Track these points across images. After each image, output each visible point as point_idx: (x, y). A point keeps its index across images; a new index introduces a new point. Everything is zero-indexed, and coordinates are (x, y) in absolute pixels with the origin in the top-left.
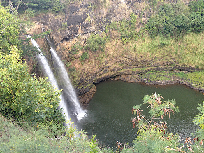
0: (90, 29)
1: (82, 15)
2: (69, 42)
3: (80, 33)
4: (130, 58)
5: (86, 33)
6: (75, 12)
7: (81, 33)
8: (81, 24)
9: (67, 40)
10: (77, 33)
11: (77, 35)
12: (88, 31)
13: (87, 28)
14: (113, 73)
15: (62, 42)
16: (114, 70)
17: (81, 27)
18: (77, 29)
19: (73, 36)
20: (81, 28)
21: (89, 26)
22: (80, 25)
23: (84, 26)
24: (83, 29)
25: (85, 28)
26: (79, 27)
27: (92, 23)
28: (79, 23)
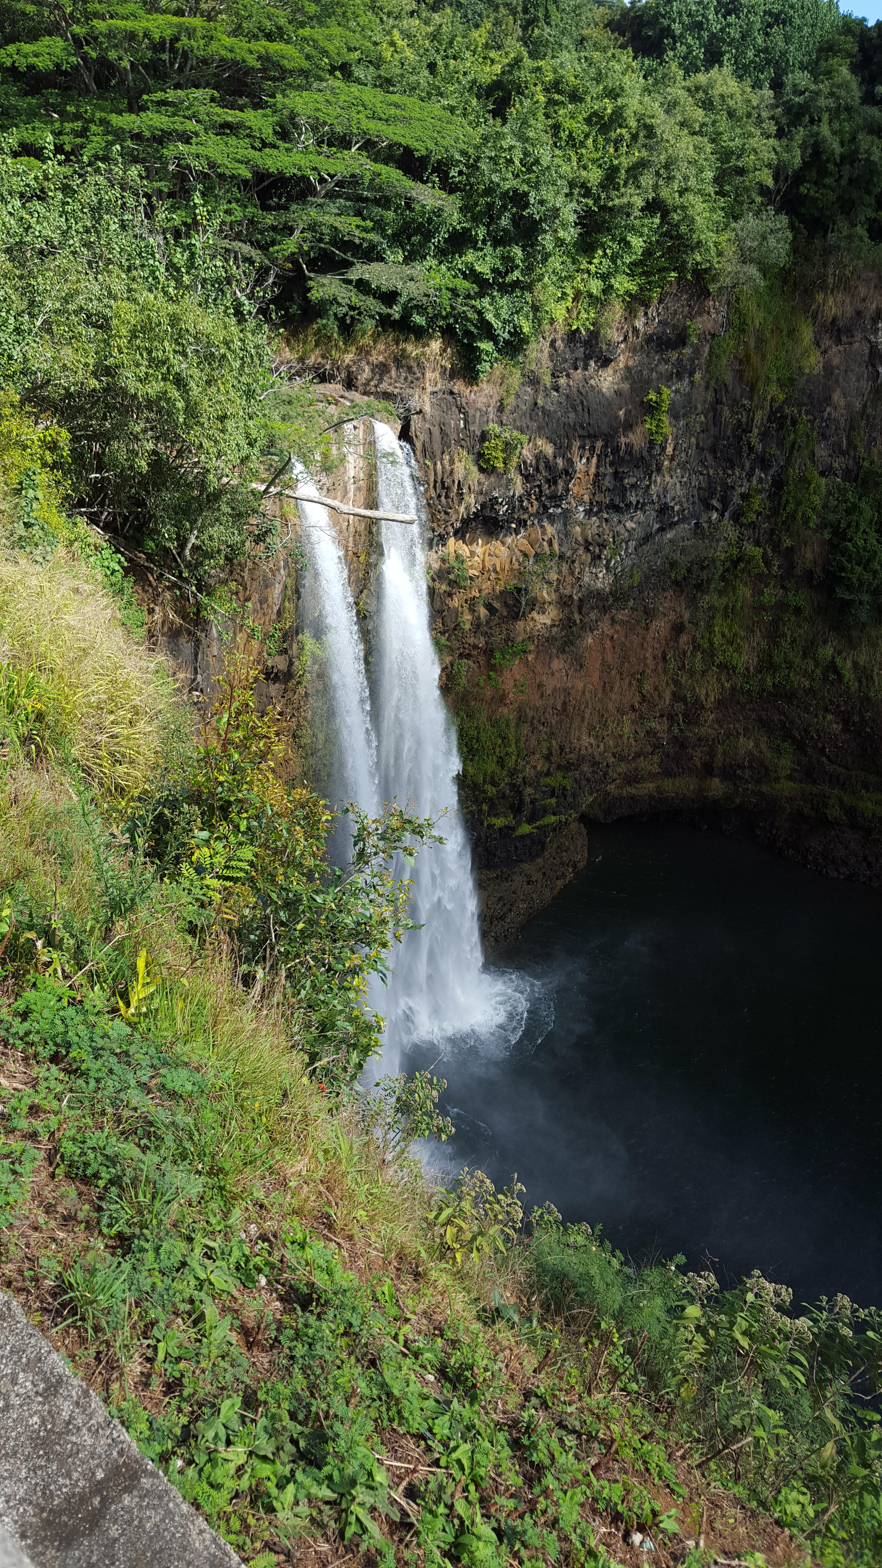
0: (648, 487)
1: (618, 393)
2: (503, 543)
3: (581, 502)
4: (856, 718)
5: (617, 509)
6: (585, 368)
7: (586, 498)
8: (599, 444)
9: (493, 525)
10: (561, 498)
11: (559, 511)
12: (633, 499)
13: (633, 480)
14: (717, 787)
15: (461, 531)
16: (729, 773)
17: (594, 460)
18: (568, 473)
19: (532, 510)
20: (593, 470)
21: (647, 466)
22: (593, 449)
23: (612, 464)
24: (608, 477)
25: (618, 476)
26: (584, 460)
27: (669, 450)
28: (589, 436)
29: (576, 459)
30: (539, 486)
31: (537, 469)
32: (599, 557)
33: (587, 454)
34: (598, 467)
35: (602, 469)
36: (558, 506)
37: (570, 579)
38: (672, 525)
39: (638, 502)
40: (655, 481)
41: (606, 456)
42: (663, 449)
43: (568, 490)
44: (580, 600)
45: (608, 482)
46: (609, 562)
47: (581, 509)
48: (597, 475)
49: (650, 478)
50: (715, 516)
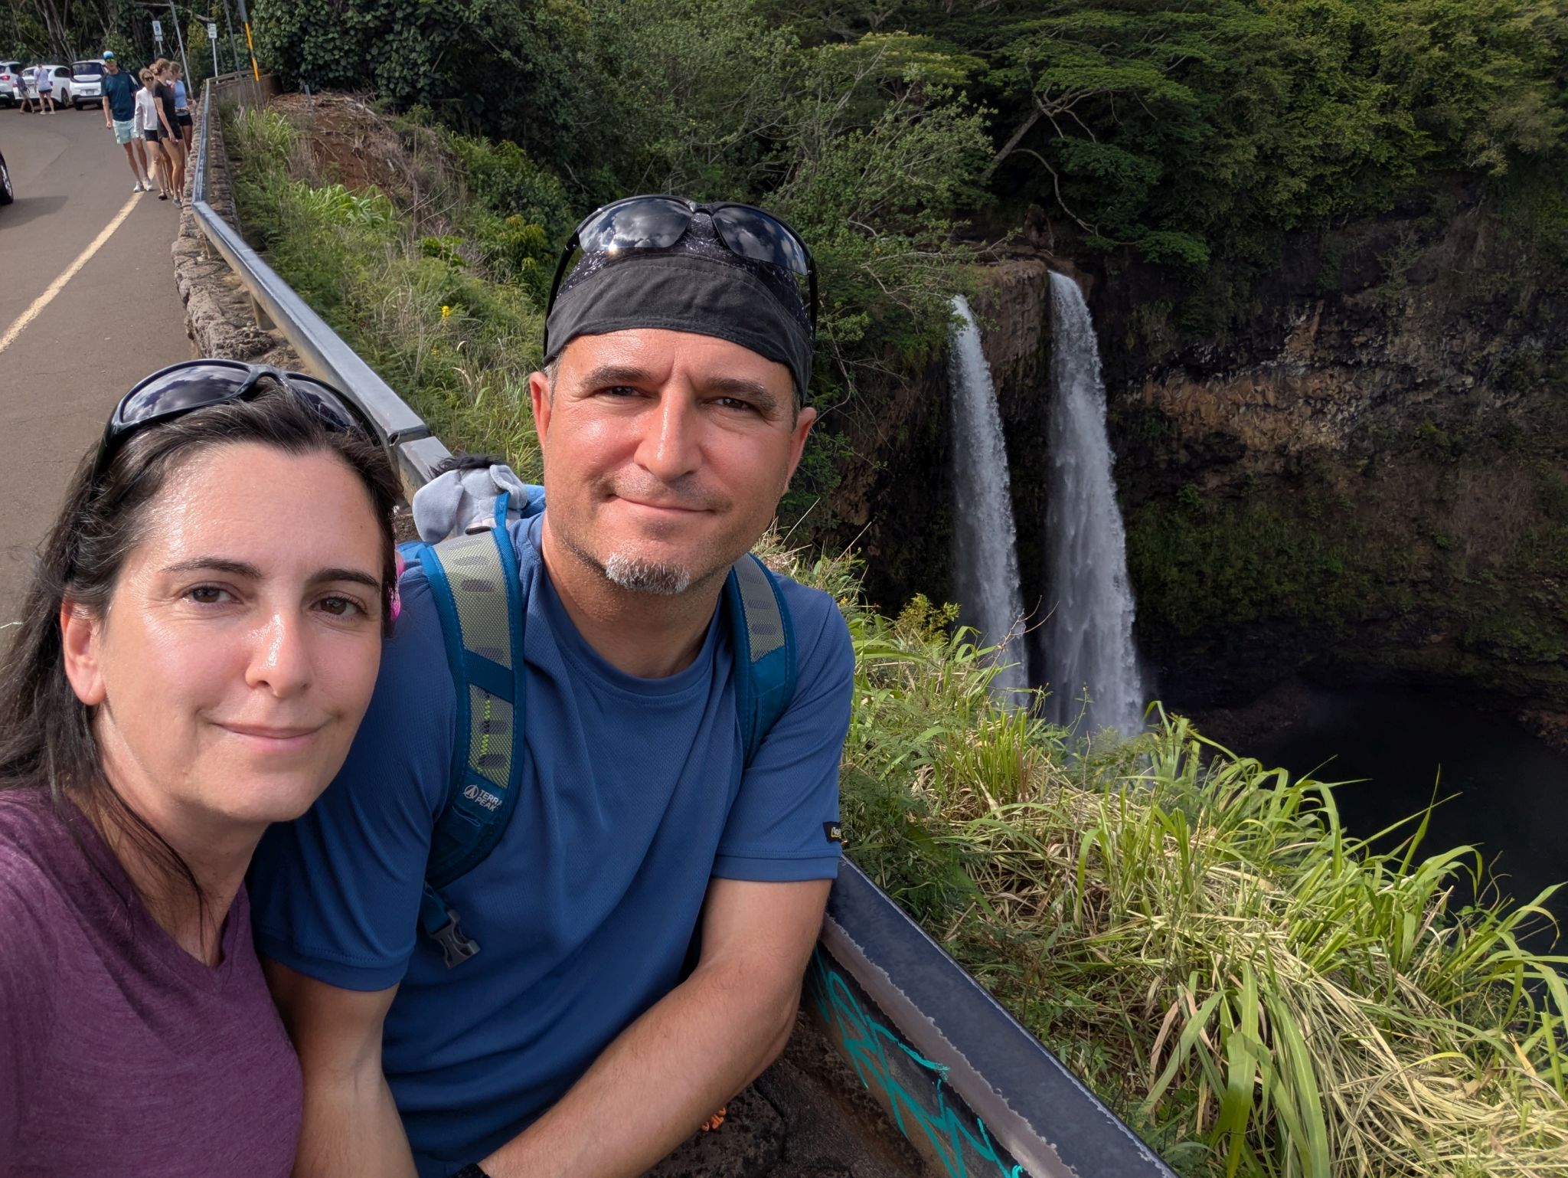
0: (1382, 347)
2: (1210, 391)
3: (1301, 357)
5: (1344, 365)
7: (1307, 353)
8: (1321, 304)
9: (1199, 374)
10: (1275, 352)
11: (1273, 364)
12: (1364, 358)
13: (1362, 339)
15: (1159, 376)
17: (1316, 319)
18: (1282, 331)
19: (1244, 361)
20: (1314, 328)
21: (1382, 326)
22: (1313, 308)
23: (1339, 323)
24: (1333, 336)
25: (1344, 335)
26: (1303, 318)
27: (1409, 312)
28: (1309, 296)
29: (1292, 316)
30: (1250, 340)
31: (1248, 324)
32: (1321, 411)
33: (1307, 312)
34: (1320, 324)
35: (1326, 328)
36: (1274, 359)
37: (1286, 430)
38: (1415, 387)
39: (1370, 361)
40: (1392, 342)
41: (1331, 314)
42: (1402, 312)
43: (1283, 345)
44: (1300, 452)
45: (1333, 340)
46: (1335, 415)
47: (1301, 363)
48: (1319, 332)
49: (1385, 337)
50: (1469, 380)
